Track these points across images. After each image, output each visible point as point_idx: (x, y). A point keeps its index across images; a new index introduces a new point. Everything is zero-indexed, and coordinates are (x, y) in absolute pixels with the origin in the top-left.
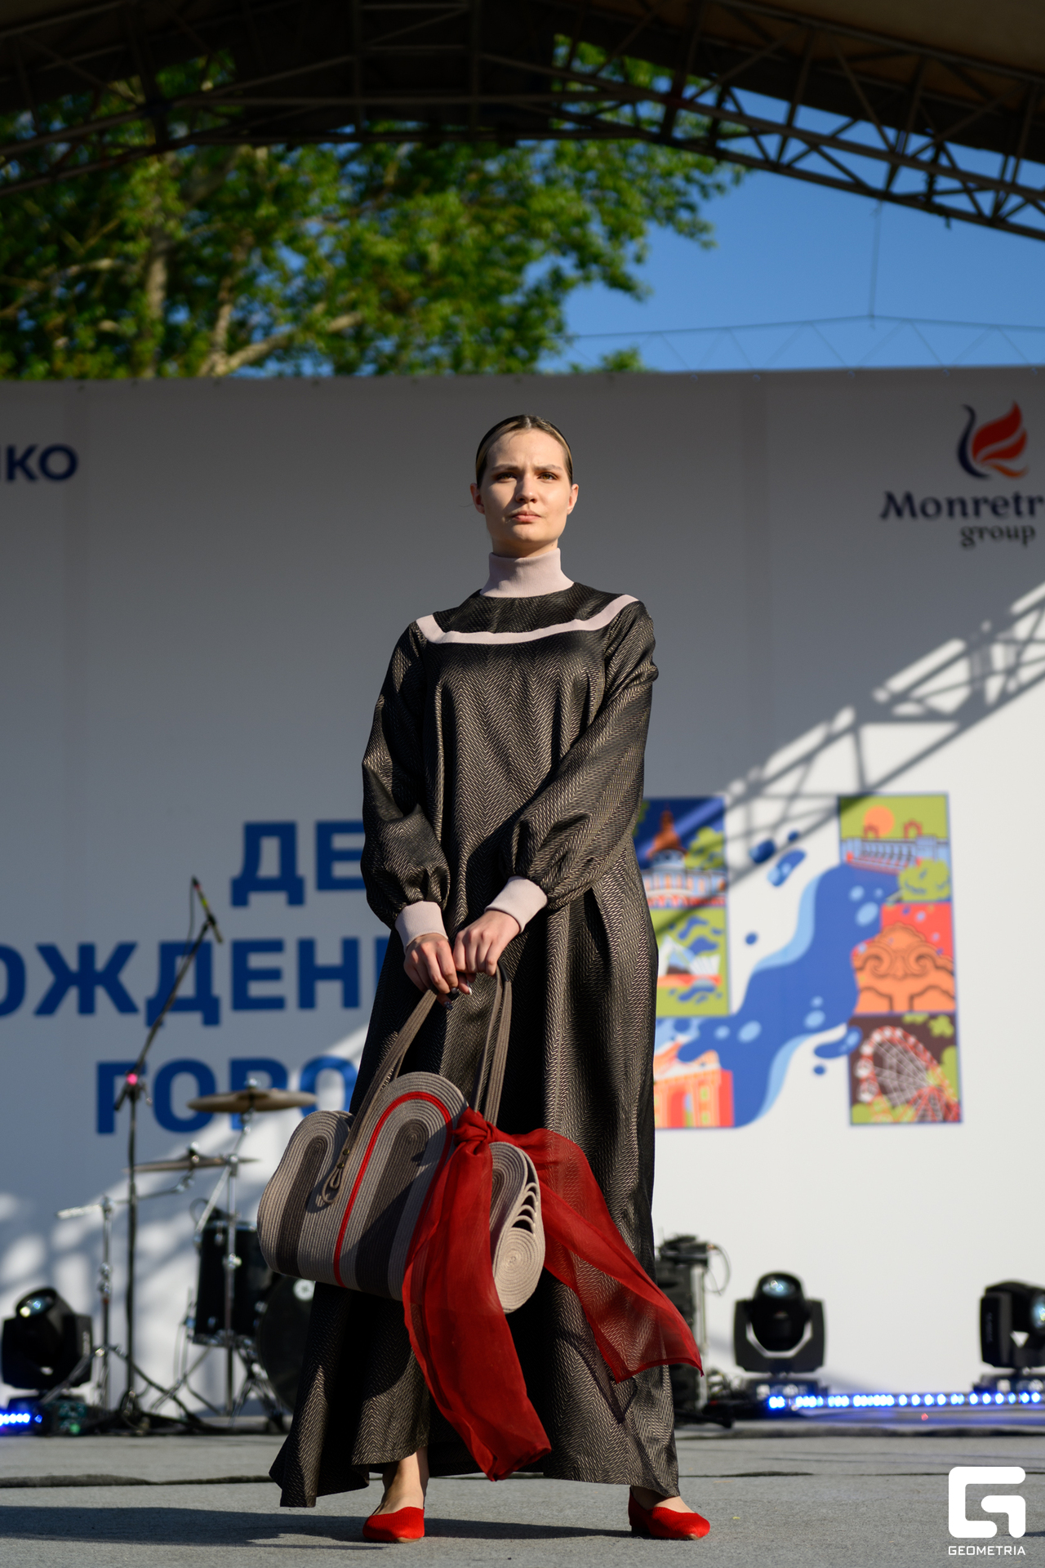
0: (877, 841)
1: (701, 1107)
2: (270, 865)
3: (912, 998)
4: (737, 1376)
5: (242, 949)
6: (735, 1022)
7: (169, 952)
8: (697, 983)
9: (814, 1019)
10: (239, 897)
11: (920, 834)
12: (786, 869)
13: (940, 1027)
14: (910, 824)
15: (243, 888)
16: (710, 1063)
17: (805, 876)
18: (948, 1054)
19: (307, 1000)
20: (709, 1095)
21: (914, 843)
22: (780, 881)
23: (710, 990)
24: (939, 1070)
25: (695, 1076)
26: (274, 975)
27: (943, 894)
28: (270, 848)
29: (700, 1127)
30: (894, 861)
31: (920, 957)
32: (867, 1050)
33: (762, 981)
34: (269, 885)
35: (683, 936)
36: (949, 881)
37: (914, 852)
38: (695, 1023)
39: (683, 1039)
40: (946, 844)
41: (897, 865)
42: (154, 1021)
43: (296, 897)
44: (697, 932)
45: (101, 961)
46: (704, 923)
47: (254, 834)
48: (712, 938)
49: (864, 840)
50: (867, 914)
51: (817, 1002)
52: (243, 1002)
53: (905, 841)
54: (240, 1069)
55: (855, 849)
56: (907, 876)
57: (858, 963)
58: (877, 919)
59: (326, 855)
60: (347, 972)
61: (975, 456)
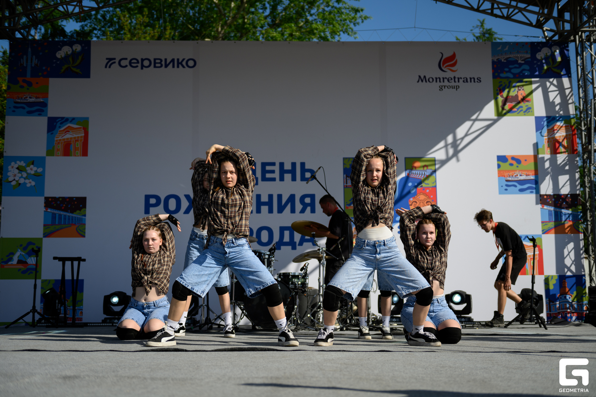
0: (416, 170)
4: (379, 315)
11: (427, 168)
14: (425, 165)
19: (259, 211)
21: (426, 171)
27: (434, 185)
30: (420, 176)
31: (427, 202)
36: (436, 181)
37: (426, 174)
40: (435, 171)
41: (421, 177)
49: (412, 170)
50: (413, 190)
53: (424, 170)
55: (410, 172)
57: (410, 204)
58: (416, 192)
59: (264, 172)
60: (269, 204)
61: (443, 66)
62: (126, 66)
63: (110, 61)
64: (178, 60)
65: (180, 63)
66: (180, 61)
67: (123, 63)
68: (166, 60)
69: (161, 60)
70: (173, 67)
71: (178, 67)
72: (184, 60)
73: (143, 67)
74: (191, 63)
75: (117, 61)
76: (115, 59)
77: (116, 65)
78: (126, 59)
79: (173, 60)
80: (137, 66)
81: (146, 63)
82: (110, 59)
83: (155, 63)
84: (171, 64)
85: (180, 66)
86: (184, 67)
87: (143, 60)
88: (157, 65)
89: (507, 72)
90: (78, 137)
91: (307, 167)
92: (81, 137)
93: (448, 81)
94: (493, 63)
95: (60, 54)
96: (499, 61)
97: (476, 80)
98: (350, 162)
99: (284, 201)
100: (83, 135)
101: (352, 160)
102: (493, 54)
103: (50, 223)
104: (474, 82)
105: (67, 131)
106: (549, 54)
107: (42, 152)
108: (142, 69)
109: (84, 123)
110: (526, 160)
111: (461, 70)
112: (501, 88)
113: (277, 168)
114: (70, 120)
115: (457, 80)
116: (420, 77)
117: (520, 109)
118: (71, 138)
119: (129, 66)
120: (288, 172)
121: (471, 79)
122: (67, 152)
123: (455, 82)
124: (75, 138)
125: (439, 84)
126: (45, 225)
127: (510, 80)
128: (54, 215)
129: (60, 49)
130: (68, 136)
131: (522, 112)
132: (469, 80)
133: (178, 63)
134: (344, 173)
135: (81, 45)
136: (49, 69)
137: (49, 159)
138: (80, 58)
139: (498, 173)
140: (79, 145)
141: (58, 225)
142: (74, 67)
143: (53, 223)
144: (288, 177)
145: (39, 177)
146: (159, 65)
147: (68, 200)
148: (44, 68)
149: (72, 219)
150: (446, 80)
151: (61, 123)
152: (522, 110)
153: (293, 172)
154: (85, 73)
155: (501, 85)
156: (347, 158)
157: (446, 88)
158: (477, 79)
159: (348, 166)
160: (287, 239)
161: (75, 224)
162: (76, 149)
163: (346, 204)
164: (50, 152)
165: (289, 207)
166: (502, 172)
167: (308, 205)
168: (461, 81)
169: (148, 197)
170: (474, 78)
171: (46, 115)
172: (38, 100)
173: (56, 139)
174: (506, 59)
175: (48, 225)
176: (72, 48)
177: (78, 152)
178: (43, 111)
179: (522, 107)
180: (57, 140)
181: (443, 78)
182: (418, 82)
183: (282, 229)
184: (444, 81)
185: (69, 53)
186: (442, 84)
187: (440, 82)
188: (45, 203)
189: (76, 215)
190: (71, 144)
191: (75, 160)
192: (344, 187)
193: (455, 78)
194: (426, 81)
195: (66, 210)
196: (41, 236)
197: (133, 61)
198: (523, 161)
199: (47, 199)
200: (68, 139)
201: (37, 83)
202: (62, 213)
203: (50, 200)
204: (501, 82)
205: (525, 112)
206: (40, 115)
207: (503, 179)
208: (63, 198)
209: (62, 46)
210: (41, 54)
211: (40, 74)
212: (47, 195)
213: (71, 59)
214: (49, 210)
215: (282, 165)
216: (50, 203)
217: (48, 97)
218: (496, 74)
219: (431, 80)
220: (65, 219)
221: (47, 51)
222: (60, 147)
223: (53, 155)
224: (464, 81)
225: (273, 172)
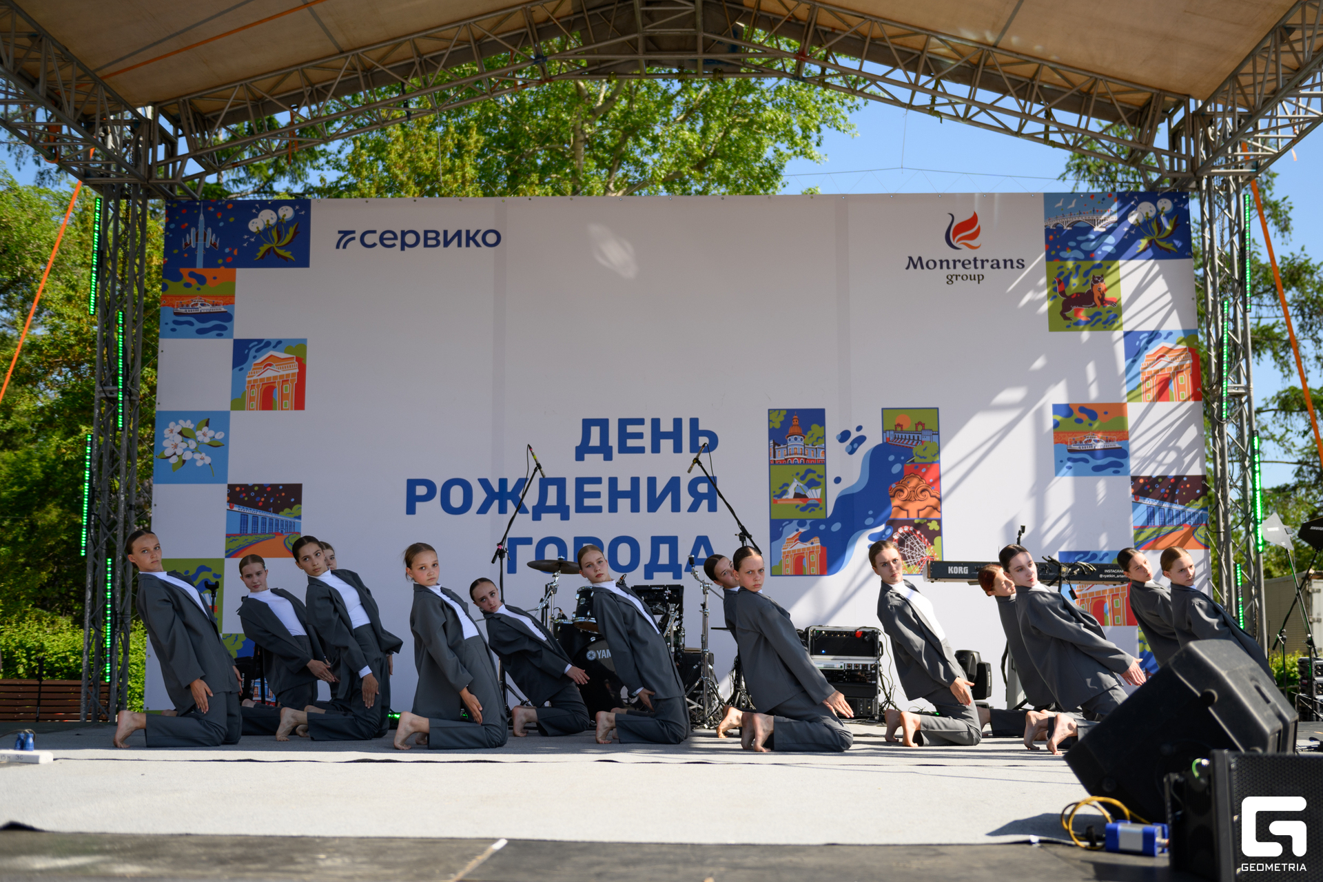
0: (902, 431)
1: (811, 564)
2: (595, 441)
3: (919, 511)
5: (580, 482)
6: (829, 522)
7: (545, 483)
8: (809, 502)
9: (869, 521)
10: (580, 456)
11: (924, 429)
12: (856, 445)
13: (933, 526)
14: (920, 423)
15: (582, 451)
16: (816, 542)
17: (864, 449)
18: (937, 540)
19: (613, 508)
20: (815, 558)
21: (920, 433)
22: (852, 452)
23: (817, 505)
24: (932, 547)
25: (808, 548)
26: (597, 495)
27: (936, 459)
28: (595, 431)
29: (811, 575)
30: (910, 442)
31: (923, 491)
32: (896, 537)
33: (843, 500)
34: (594, 450)
35: (802, 478)
36: (939, 452)
37: (920, 438)
38: (808, 522)
39: (802, 530)
40: (938, 434)
41: (912, 444)
42: (536, 517)
43: (608, 457)
44: (810, 476)
45: (510, 489)
46: (814, 472)
47: (587, 424)
48: (818, 480)
49: (895, 431)
50: (896, 469)
51: (871, 512)
52: (581, 508)
53: (916, 431)
54: (578, 541)
55: (891, 435)
56: (918, 449)
57: (892, 494)
58: (901, 471)
59: (623, 436)
60: (633, 495)
61: (954, 238)
62: (374, 245)
63: (345, 236)
64: (468, 232)
65: (471, 239)
66: (471, 235)
67: (369, 239)
68: (446, 232)
69: (437, 233)
70: (459, 245)
71: (468, 245)
72: (478, 232)
73: (404, 245)
74: (491, 238)
75: (358, 235)
76: (353, 232)
77: (355, 245)
78: (374, 232)
79: (459, 233)
80: (394, 245)
81: (410, 239)
82: (346, 233)
83: (426, 239)
84: (456, 240)
85: (471, 242)
86: (478, 245)
87: (404, 234)
88: (430, 242)
89: (1072, 248)
90: (288, 375)
91: (701, 427)
92: (293, 374)
93: (963, 265)
94: (1048, 231)
95: (256, 225)
96: (1059, 229)
97: (1015, 264)
98: (782, 418)
99: (659, 490)
100: (297, 371)
101: (785, 413)
102: (1048, 216)
103: (238, 532)
104: (1012, 267)
105: (267, 364)
106: (1152, 214)
107: (222, 402)
108: (403, 249)
109: (298, 351)
110: (1106, 413)
111: (988, 245)
112: (1062, 278)
113: (646, 429)
114: (273, 344)
115: (979, 264)
116: (911, 258)
117: (1097, 318)
118: (275, 377)
119: (379, 245)
120: (667, 435)
121: (1005, 261)
122: (267, 402)
123: (976, 267)
124: (281, 376)
125: (945, 271)
126: (228, 536)
127: (1078, 263)
128: (244, 518)
129: (256, 216)
130: (269, 373)
131: (1100, 323)
132: (1002, 264)
133: (468, 238)
134: (770, 439)
135: (294, 208)
136: (235, 252)
137: (236, 417)
138: (292, 230)
139: (1055, 437)
140: (289, 389)
141: (251, 535)
142: (280, 248)
143: (243, 532)
144: (666, 445)
145: (218, 448)
146: (434, 242)
147: (269, 489)
148: (227, 250)
149: (277, 525)
150: (959, 265)
151: (257, 351)
152: (1100, 320)
153: (676, 435)
154: (301, 258)
155: (1062, 273)
156: (775, 410)
157: (959, 278)
158: (1018, 262)
159: (777, 426)
160: (664, 559)
161: (281, 534)
162: (283, 397)
163: (772, 494)
164: (238, 403)
165: (668, 500)
166: (1061, 435)
167: (703, 496)
168: (987, 265)
169: (412, 484)
170: (1011, 261)
171: (231, 336)
172: (216, 309)
173: (247, 379)
174: (1072, 225)
175: (234, 535)
176: (277, 212)
177: (289, 403)
178: (225, 328)
179: (1099, 314)
180: (249, 382)
181: (954, 261)
182: (908, 268)
183: (656, 541)
184: (955, 267)
185: (272, 222)
186: (952, 271)
187: (948, 268)
188: (229, 495)
189: (283, 516)
190: (274, 387)
191: (282, 418)
192: (770, 464)
193: (975, 260)
194: (922, 268)
195: (265, 508)
196: (222, 555)
197: (387, 236)
198: (1100, 413)
199: (231, 487)
200: (269, 378)
201: (215, 278)
202: (259, 513)
203: (238, 489)
204: (1062, 267)
205: (1105, 323)
206: (220, 335)
207: (1064, 447)
208: (261, 486)
209: (259, 211)
210: (221, 224)
211: (220, 261)
212: (231, 481)
213: (275, 234)
214: (236, 508)
215: (656, 423)
216: (238, 495)
217: (233, 303)
218: (1053, 253)
219: (931, 264)
220: (264, 524)
221: (232, 220)
222: (256, 393)
223: (243, 409)
224: (992, 267)
225: (640, 436)
